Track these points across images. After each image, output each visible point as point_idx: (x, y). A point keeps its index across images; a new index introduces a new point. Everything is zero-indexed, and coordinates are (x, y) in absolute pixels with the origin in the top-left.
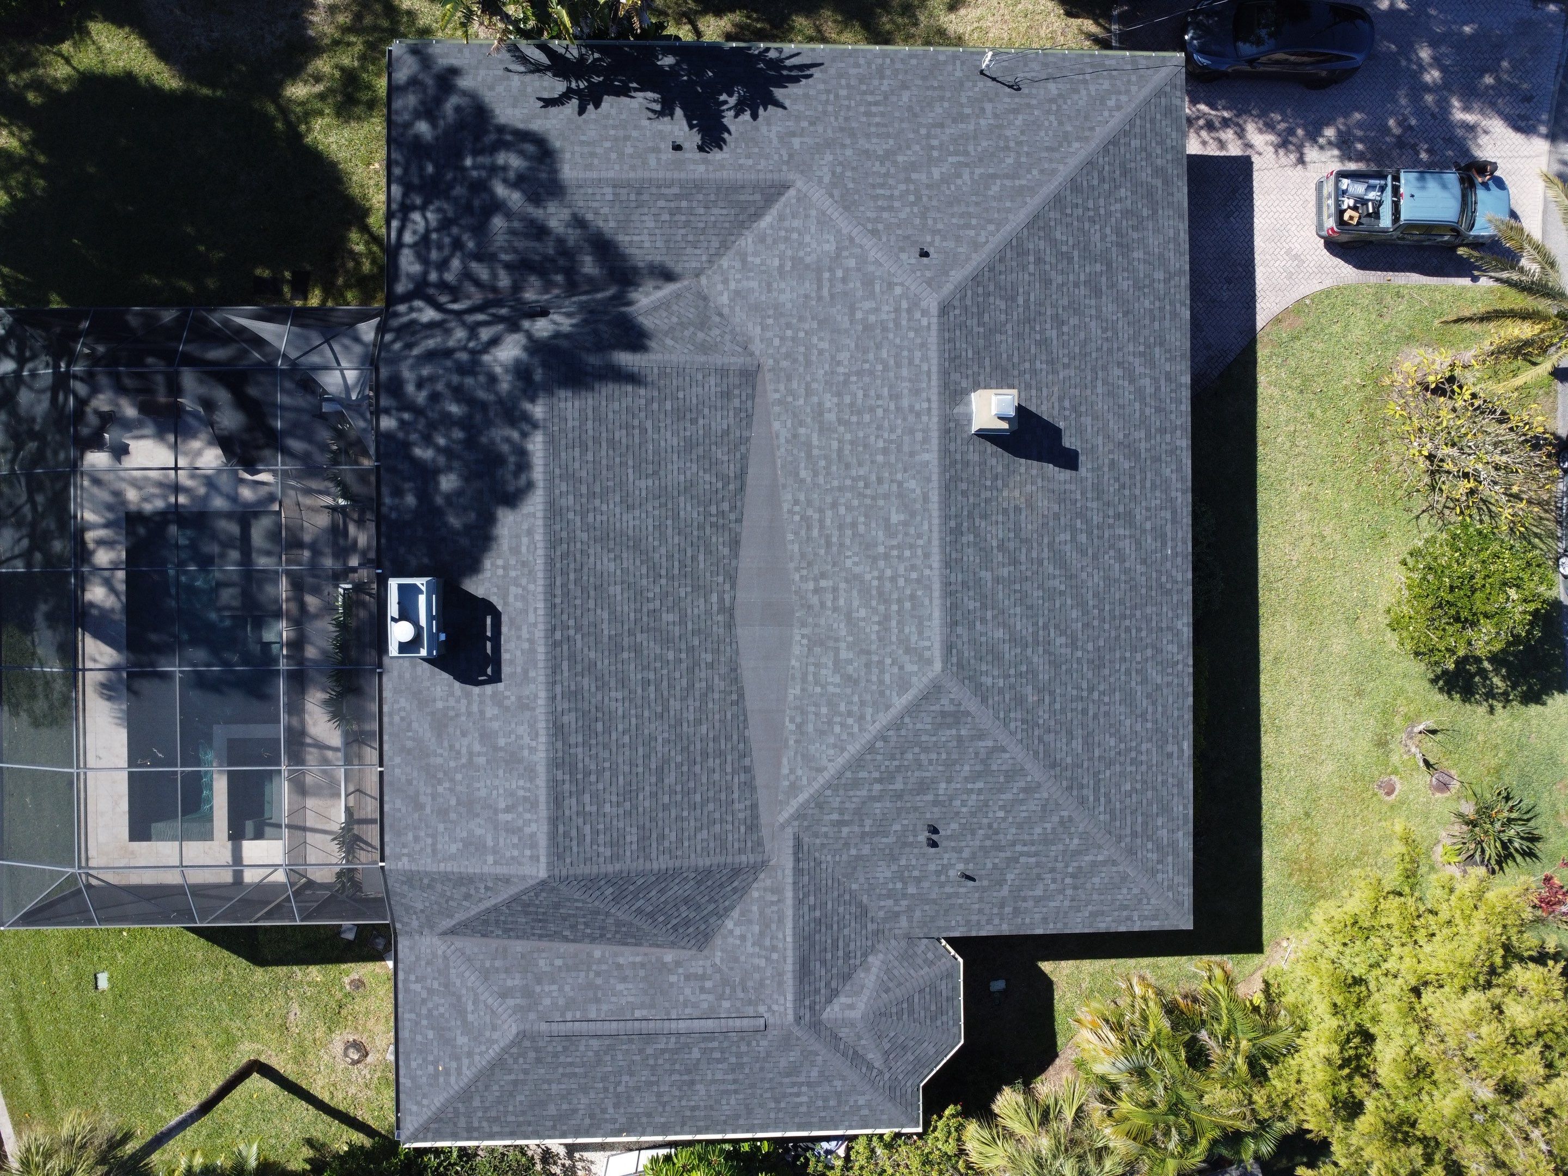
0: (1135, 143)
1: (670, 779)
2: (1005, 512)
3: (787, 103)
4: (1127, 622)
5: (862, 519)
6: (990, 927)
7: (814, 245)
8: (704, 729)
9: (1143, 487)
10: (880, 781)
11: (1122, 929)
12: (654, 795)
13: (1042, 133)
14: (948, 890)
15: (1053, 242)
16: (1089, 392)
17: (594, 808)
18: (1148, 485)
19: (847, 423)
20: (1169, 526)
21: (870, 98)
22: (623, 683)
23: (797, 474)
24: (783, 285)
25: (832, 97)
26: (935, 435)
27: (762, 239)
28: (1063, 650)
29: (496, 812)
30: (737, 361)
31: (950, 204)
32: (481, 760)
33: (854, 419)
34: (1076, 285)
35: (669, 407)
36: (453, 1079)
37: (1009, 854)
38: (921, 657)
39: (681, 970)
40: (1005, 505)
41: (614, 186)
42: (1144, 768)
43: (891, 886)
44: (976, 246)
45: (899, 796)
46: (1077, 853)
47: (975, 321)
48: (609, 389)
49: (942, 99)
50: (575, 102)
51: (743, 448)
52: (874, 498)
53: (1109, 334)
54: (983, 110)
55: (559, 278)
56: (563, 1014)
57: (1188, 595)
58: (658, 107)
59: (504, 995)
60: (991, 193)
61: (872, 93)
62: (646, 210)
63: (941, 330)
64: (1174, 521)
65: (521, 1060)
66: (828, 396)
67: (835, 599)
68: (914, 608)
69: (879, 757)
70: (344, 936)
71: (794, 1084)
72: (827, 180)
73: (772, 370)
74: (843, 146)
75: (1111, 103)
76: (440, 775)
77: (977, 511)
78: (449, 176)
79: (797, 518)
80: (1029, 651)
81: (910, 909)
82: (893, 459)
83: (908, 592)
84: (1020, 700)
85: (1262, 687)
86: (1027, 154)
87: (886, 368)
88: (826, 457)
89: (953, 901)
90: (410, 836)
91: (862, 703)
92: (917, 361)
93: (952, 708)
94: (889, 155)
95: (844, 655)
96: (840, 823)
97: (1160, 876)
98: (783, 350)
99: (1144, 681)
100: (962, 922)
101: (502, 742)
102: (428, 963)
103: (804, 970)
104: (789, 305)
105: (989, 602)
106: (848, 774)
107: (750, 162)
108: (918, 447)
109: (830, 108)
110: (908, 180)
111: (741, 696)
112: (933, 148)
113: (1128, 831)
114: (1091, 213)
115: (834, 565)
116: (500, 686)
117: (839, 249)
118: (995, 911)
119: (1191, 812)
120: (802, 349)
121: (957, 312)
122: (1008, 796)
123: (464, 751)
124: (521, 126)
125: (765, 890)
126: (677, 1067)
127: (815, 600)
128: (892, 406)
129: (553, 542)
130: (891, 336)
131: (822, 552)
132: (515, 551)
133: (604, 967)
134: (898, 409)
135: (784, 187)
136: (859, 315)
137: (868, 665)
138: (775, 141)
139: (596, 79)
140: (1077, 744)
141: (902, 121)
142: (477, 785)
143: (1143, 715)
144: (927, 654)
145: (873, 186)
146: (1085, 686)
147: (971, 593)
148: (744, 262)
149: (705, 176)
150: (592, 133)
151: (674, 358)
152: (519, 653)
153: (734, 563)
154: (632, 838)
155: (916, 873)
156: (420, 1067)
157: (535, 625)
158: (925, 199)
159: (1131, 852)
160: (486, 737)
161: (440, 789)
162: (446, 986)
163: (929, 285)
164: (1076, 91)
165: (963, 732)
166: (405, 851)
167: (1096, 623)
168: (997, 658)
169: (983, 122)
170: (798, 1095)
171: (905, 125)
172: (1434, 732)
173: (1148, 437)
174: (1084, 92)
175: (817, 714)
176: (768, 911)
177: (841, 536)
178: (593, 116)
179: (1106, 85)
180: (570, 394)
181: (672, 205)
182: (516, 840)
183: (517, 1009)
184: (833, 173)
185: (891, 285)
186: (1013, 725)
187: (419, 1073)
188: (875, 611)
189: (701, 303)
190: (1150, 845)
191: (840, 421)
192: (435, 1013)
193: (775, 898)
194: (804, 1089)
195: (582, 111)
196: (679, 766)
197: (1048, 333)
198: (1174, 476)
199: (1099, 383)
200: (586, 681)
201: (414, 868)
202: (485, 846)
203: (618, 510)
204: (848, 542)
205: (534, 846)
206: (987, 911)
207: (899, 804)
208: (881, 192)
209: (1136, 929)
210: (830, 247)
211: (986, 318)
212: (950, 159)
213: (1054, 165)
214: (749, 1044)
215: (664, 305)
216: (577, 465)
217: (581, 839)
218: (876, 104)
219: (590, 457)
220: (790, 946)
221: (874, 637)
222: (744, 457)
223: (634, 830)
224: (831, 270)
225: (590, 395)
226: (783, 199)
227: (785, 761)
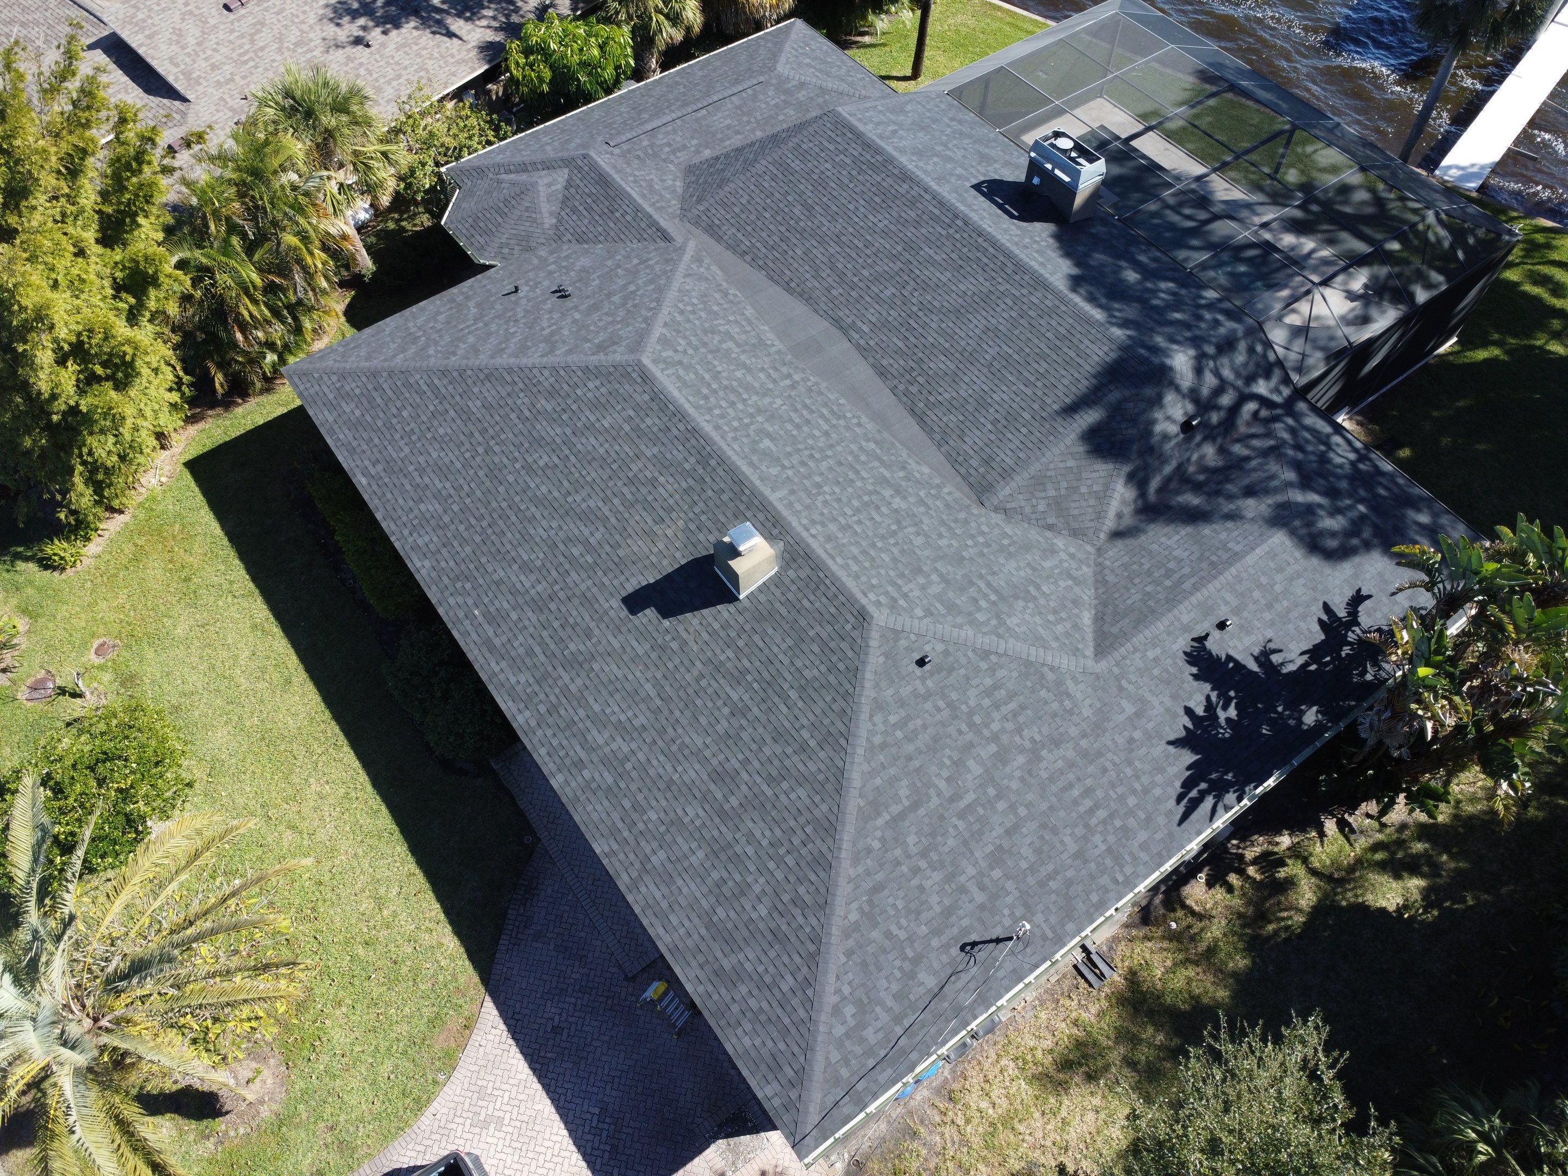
0: (788, 983)
1: (797, 210)
2: (670, 510)
3: (1171, 749)
4: (485, 524)
5: (795, 433)
6: (468, 285)
7: (1027, 617)
8: (799, 252)
9: (542, 644)
10: (633, 292)
12: (801, 194)
13: (900, 904)
14: (522, 282)
15: (802, 780)
16: (659, 675)
17: (837, 160)
18: (537, 650)
19: (870, 493)
20: (491, 633)
21: (1102, 814)
22: (885, 233)
24: (1022, 573)
25: (1138, 787)
26: (785, 512)
27: (1076, 602)
28: (536, 456)
29: (902, 128)
30: (1004, 492)
31: (936, 739)
33: (866, 498)
34: (746, 762)
35: (1026, 415)
37: (486, 318)
38: (665, 363)
39: (693, 149)
40: (674, 515)
41: (1236, 554)
42: (397, 436)
43: (571, 260)
44: (879, 706)
45: (610, 295)
46: (425, 348)
47: (824, 635)
48: (1084, 385)
49: (1032, 869)
50: (1342, 613)
51: (937, 437)
52: (797, 450)
53: (674, 748)
54: (982, 888)
56: (754, 90)
57: (433, 595)
58: (1275, 658)
59: (802, 85)
60: (905, 782)
61: (1104, 822)
62: (1193, 558)
63: (851, 599)
64: (488, 643)
65: (760, 65)
66: (903, 505)
67: (769, 376)
68: (698, 391)
69: (647, 300)
71: (560, 139)
72: (1070, 683)
73: (968, 507)
74: (1084, 735)
75: (849, 1010)
76: (957, 136)
77: (698, 489)
78: (1363, 493)
79: (849, 415)
80: (569, 432)
81: (543, 260)
82: (806, 482)
83: (712, 400)
84: (552, 394)
85: (291, 652)
86: (898, 864)
87: (873, 545)
88: (864, 463)
89: (512, 279)
90: (943, 107)
92: (850, 562)
93: (610, 349)
94: (1035, 755)
95: (730, 344)
96: (643, 262)
97: (334, 378)
98: (973, 524)
99: (437, 496)
100: (492, 277)
101: (936, 159)
103: (603, 181)
104: (1002, 560)
105: (633, 435)
106: (662, 282)
107: (1151, 655)
108: (792, 498)
109: (1129, 771)
110: (995, 738)
111: (789, 290)
112: (999, 797)
113: (385, 386)
114: (782, 851)
115: (790, 396)
116: (968, 184)
118: (470, 293)
119: (329, 441)
120: (958, 532)
121: (848, 627)
122: (515, 340)
123: (955, 150)
124: (1357, 559)
125: (669, 206)
127: (785, 370)
128: (841, 519)
129: (1020, 267)
130: (892, 573)
131: (808, 401)
132: (1041, 253)
133: (748, 128)
134: (835, 520)
135: (1100, 652)
136: (934, 577)
137: (705, 344)
138: (1148, 696)
139: (1346, 651)
140: (475, 406)
141: (1052, 808)
142: (928, 137)
143: (421, 471)
144: (662, 366)
145: (1023, 707)
146: (497, 448)
147: (655, 429)
148: (1073, 578)
149: (1175, 612)
150: (1299, 589)
151: (1056, 451)
152: (976, 203)
153: (871, 360)
154: (795, 164)
155: (557, 275)
157: (981, 219)
158: (964, 727)
159: (374, 374)
160: (949, 159)
161: (949, 130)
163: (894, 631)
164: (897, 997)
165: (588, 345)
167: (517, 499)
168: (596, 405)
169: (971, 871)
170: (552, 138)
171: (1044, 806)
173: (565, 691)
174: (890, 1002)
175: (719, 304)
176: (657, 197)
177: (802, 416)
178: (1314, 608)
179: (869, 1033)
180: (1108, 359)
181: (1176, 576)
183: (787, 81)
184: (1068, 695)
186: (546, 373)
188: (729, 379)
189: (1075, 525)
190: (357, 391)
191: (877, 493)
193: (658, 205)
194: (549, 141)
195: (1327, 608)
196: (798, 221)
197: (741, 690)
198: (513, 680)
199: (652, 693)
200: (913, 214)
203: (994, 321)
204: (793, 415)
206: (478, 289)
207: (605, 292)
208: (1012, 706)
210: (1012, 622)
211: (816, 648)
212: (970, 797)
213: (860, 869)
215: (1103, 497)
216: (1054, 323)
217: (830, 140)
218: (1091, 811)
219: (1050, 335)
220: (625, 187)
221: (716, 363)
222: (930, 432)
223: (797, 169)
225: (1093, 371)
226: (1091, 644)
227: (719, 272)
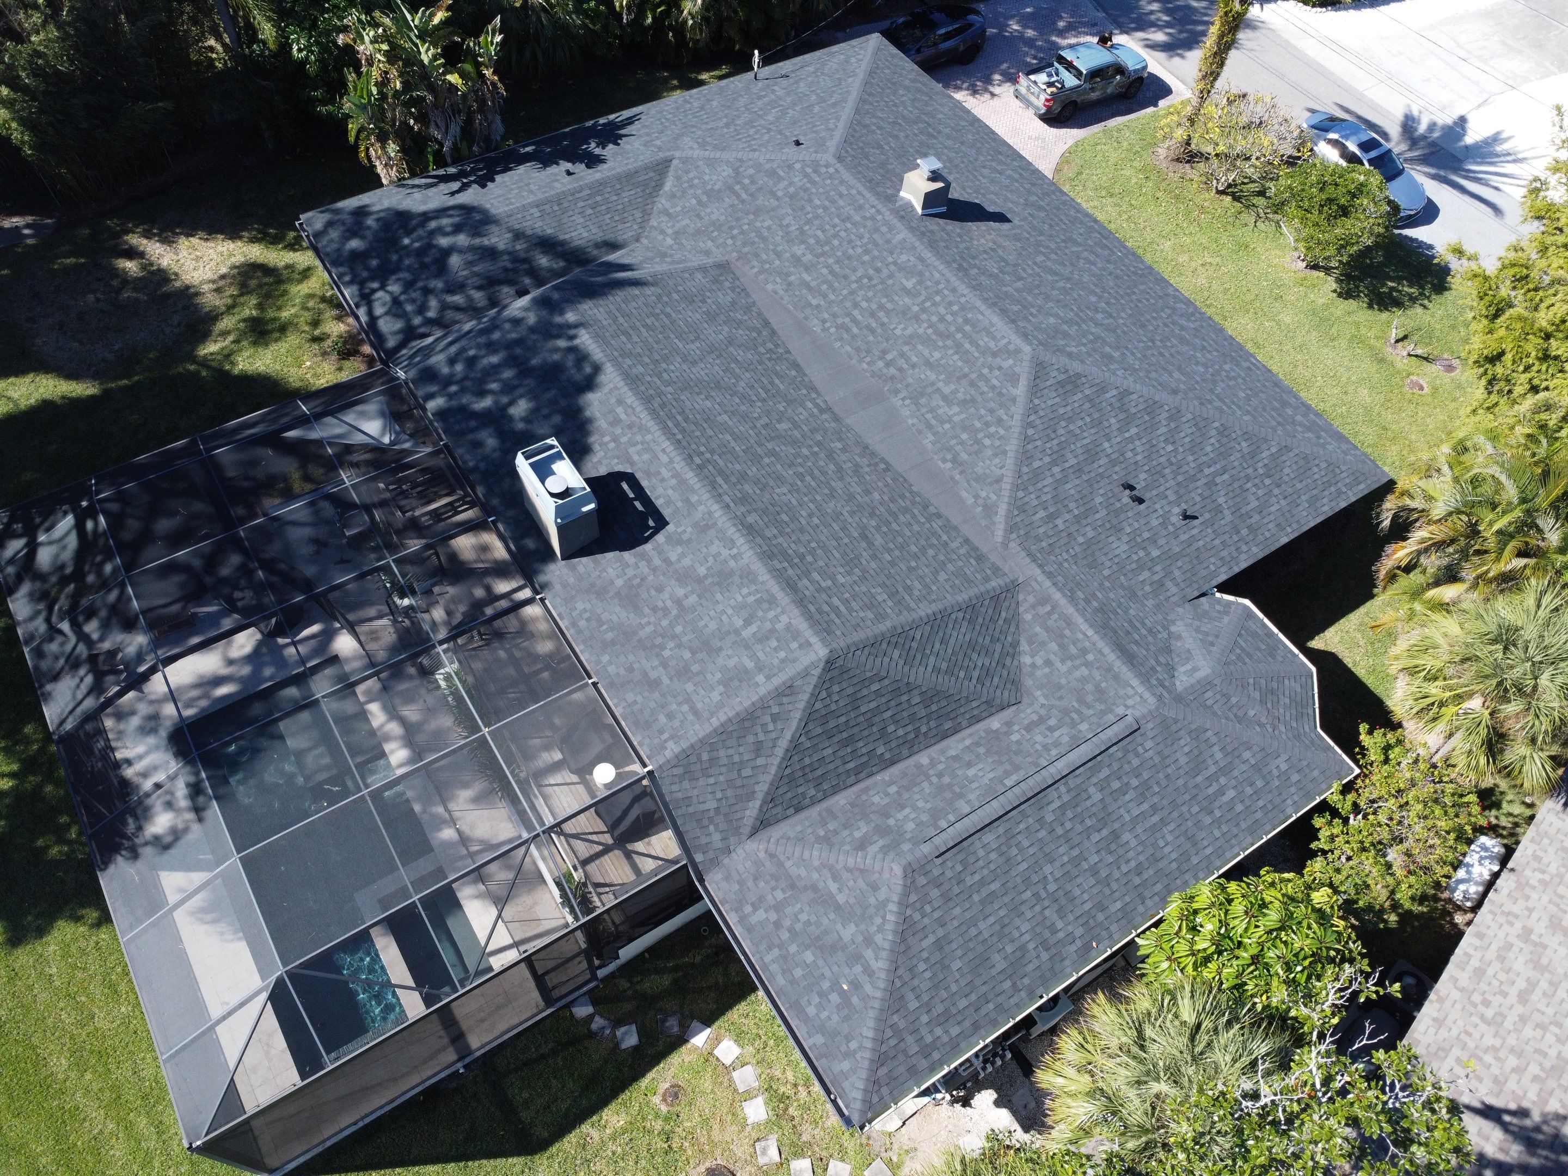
2: (985, 252)
3: (634, 133)
5: (884, 300)
6: (1243, 556)
7: (715, 178)
8: (876, 495)
10: (1054, 463)
11: (1343, 505)
12: (874, 557)
13: (823, 83)
14: (1183, 537)
15: (881, 118)
17: (829, 583)
19: (823, 254)
21: (691, 112)
23: (810, 305)
24: (709, 210)
25: (664, 120)
26: (895, 223)
27: (673, 196)
28: (1107, 321)
29: (737, 632)
30: (708, 262)
31: (794, 124)
32: (693, 599)
33: (827, 248)
35: (676, 297)
36: (868, 988)
37: (1204, 481)
38: (1008, 352)
39: (1016, 728)
40: (982, 249)
41: (537, 207)
42: (1240, 380)
43: (1135, 557)
44: (831, 129)
45: (1079, 470)
46: (1253, 455)
47: (866, 161)
50: (474, 184)
51: (755, 309)
52: (882, 283)
54: (773, 90)
55: (527, 281)
56: (936, 826)
58: (540, 166)
59: (862, 845)
60: (816, 111)
61: (690, 110)
62: (571, 213)
63: (848, 169)
65: (928, 908)
66: (795, 247)
68: (974, 326)
69: (1039, 443)
70: (624, 1046)
71: (1210, 779)
72: (696, 146)
73: (739, 258)
74: (693, 132)
75: (854, 61)
76: (659, 641)
77: (965, 256)
78: (395, 257)
79: (833, 330)
80: (1084, 326)
81: (1168, 574)
82: (876, 253)
83: (960, 320)
84: (1108, 357)
86: (822, 92)
87: (825, 209)
88: (824, 282)
89: (1195, 546)
90: (662, 719)
91: (991, 411)
92: (845, 192)
93: (1063, 377)
94: (729, 124)
96: (1051, 517)
98: (739, 243)
100: (1219, 563)
101: (702, 571)
102: (756, 879)
103: (1126, 655)
104: (722, 218)
105: (1026, 304)
106: (1025, 470)
107: (631, 160)
108: (889, 235)
109: (667, 124)
110: (753, 127)
111: (887, 464)
112: (756, 111)
113: (1274, 423)
114: (891, 103)
115: (887, 340)
116: (670, 528)
117: (736, 171)
118: (1236, 538)
120: (753, 234)
121: (850, 159)
122: (1163, 430)
123: (669, 603)
124: (440, 207)
125: (1033, 607)
126: (1088, 822)
128: (849, 225)
130: (814, 190)
131: (871, 338)
132: (616, 421)
133: (941, 767)
134: (855, 224)
135: (668, 162)
136: (780, 194)
137: (972, 384)
138: (642, 147)
139: (481, 173)
140: (1178, 376)
141: (723, 111)
142: (701, 624)
144: (1011, 347)
145: (732, 137)
146: (1145, 339)
147: (1008, 301)
148: (669, 215)
149: (603, 177)
150: (500, 192)
152: (670, 492)
153: (806, 379)
154: (882, 597)
155: (1146, 535)
156: (820, 1007)
157: (671, 461)
158: (774, 128)
159: (1291, 436)
160: (684, 577)
161: (666, 653)
162: (793, 886)
163: (817, 154)
164: (826, 64)
165: (1087, 392)
166: (666, 736)
167: (1113, 301)
168: (1065, 335)
169: (778, 93)
170: (1221, 792)
171: (727, 112)
172: (1405, 337)
173: (1041, 199)
174: (831, 63)
175: (962, 443)
176: (1051, 623)
177: (877, 320)
178: (493, 185)
179: (842, 57)
180: (589, 302)
181: (590, 202)
182: (774, 644)
183: (885, 850)
184: (698, 143)
185: (790, 167)
187: (824, 1015)
188: (945, 347)
189: (653, 250)
190: (1299, 429)
191: (817, 256)
192: (799, 926)
193: (1048, 608)
194: (1223, 780)
195: (483, 187)
196: (878, 528)
199: (980, 178)
200: (747, 488)
201: (685, 745)
202: (746, 671)
203: (685, 367)
204: (886, 320)
205: (796, 634)
206: (1229, 542)
207: (1085, 477)
208: (740, 136)
209: (1353, 499)
210: (728, 172)
211: (872, 159)
212: (773, 111)
213: (845, 90)
214: (1137, 755)
216: (629, 346)
217: (836, 611)
218: (697, 112)
219: (636, 339)
220: (1096, 638)
221: (960, 364)
223: (879, 590)
224: (738, 183)
225: (609, 300)
226: (672, 168)
227: (964, 494)
